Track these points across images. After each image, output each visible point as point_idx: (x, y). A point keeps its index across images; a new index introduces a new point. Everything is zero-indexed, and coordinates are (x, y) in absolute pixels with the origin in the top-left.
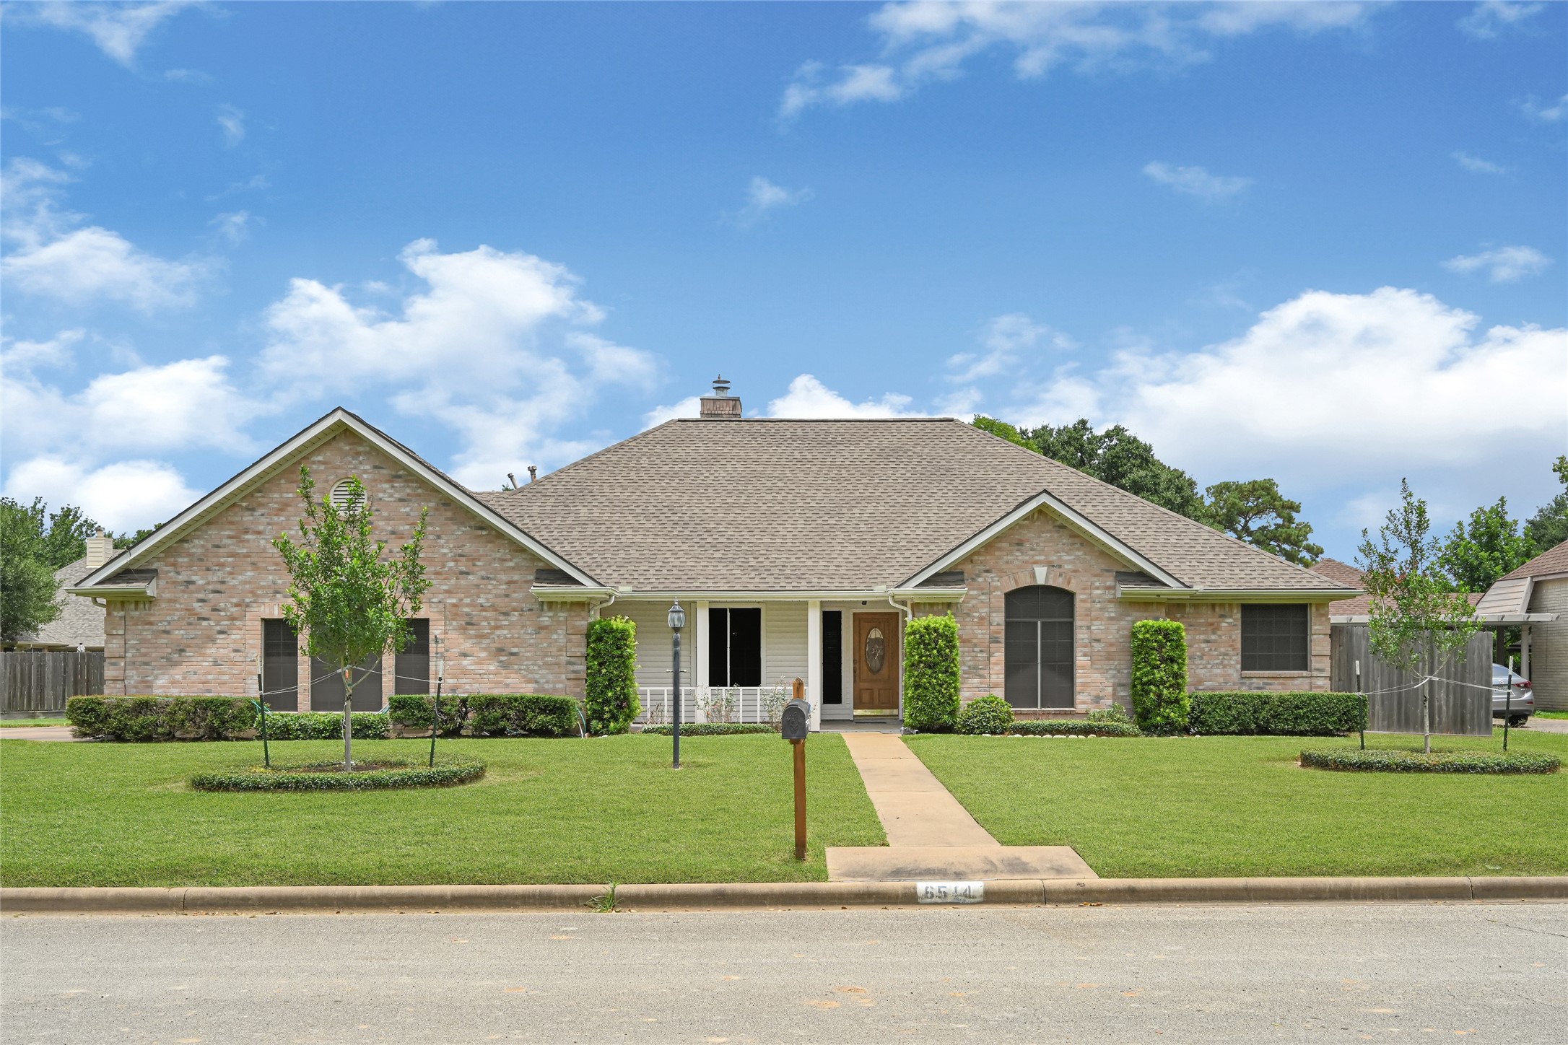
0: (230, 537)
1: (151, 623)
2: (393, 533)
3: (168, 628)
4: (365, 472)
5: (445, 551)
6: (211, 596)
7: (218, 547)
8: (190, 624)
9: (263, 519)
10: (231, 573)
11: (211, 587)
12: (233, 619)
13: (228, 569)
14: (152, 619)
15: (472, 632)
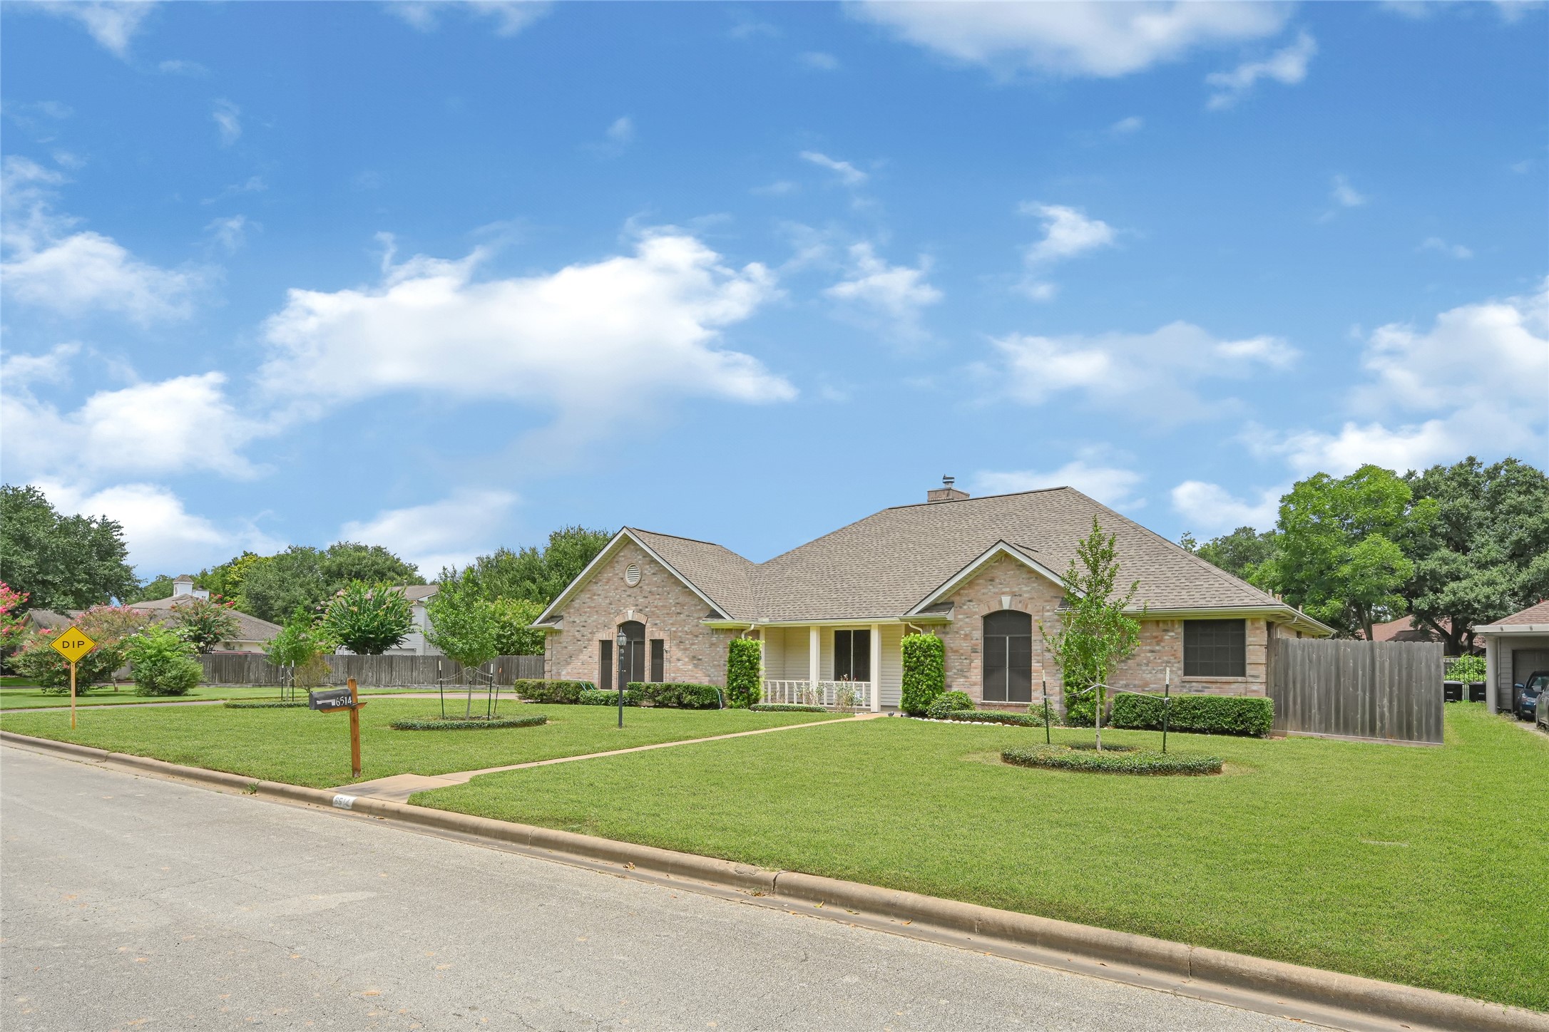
0: (589, 598)
1: (560, 643)
2: (650, 592)
3: (566, 645)
4: (640, 560)
5: (671, 601)
6: (582, 628)
7: (584, 603)
8: (574, 643)
9: (601, 588)
10: (589, 617)
11: (581, 624)
12: (589, 640)
13: (588, 615)
14: (561, 641)
15: (682, 647)
